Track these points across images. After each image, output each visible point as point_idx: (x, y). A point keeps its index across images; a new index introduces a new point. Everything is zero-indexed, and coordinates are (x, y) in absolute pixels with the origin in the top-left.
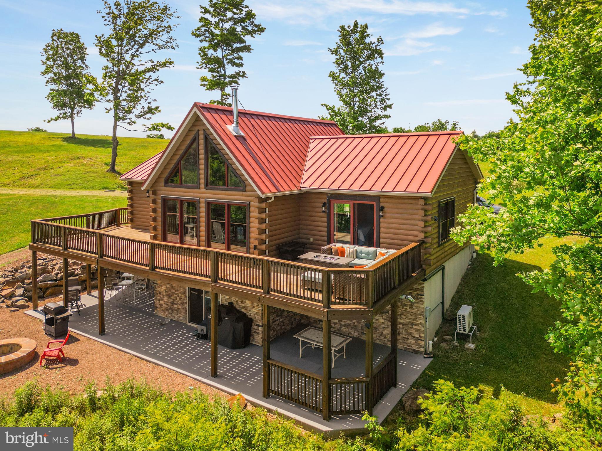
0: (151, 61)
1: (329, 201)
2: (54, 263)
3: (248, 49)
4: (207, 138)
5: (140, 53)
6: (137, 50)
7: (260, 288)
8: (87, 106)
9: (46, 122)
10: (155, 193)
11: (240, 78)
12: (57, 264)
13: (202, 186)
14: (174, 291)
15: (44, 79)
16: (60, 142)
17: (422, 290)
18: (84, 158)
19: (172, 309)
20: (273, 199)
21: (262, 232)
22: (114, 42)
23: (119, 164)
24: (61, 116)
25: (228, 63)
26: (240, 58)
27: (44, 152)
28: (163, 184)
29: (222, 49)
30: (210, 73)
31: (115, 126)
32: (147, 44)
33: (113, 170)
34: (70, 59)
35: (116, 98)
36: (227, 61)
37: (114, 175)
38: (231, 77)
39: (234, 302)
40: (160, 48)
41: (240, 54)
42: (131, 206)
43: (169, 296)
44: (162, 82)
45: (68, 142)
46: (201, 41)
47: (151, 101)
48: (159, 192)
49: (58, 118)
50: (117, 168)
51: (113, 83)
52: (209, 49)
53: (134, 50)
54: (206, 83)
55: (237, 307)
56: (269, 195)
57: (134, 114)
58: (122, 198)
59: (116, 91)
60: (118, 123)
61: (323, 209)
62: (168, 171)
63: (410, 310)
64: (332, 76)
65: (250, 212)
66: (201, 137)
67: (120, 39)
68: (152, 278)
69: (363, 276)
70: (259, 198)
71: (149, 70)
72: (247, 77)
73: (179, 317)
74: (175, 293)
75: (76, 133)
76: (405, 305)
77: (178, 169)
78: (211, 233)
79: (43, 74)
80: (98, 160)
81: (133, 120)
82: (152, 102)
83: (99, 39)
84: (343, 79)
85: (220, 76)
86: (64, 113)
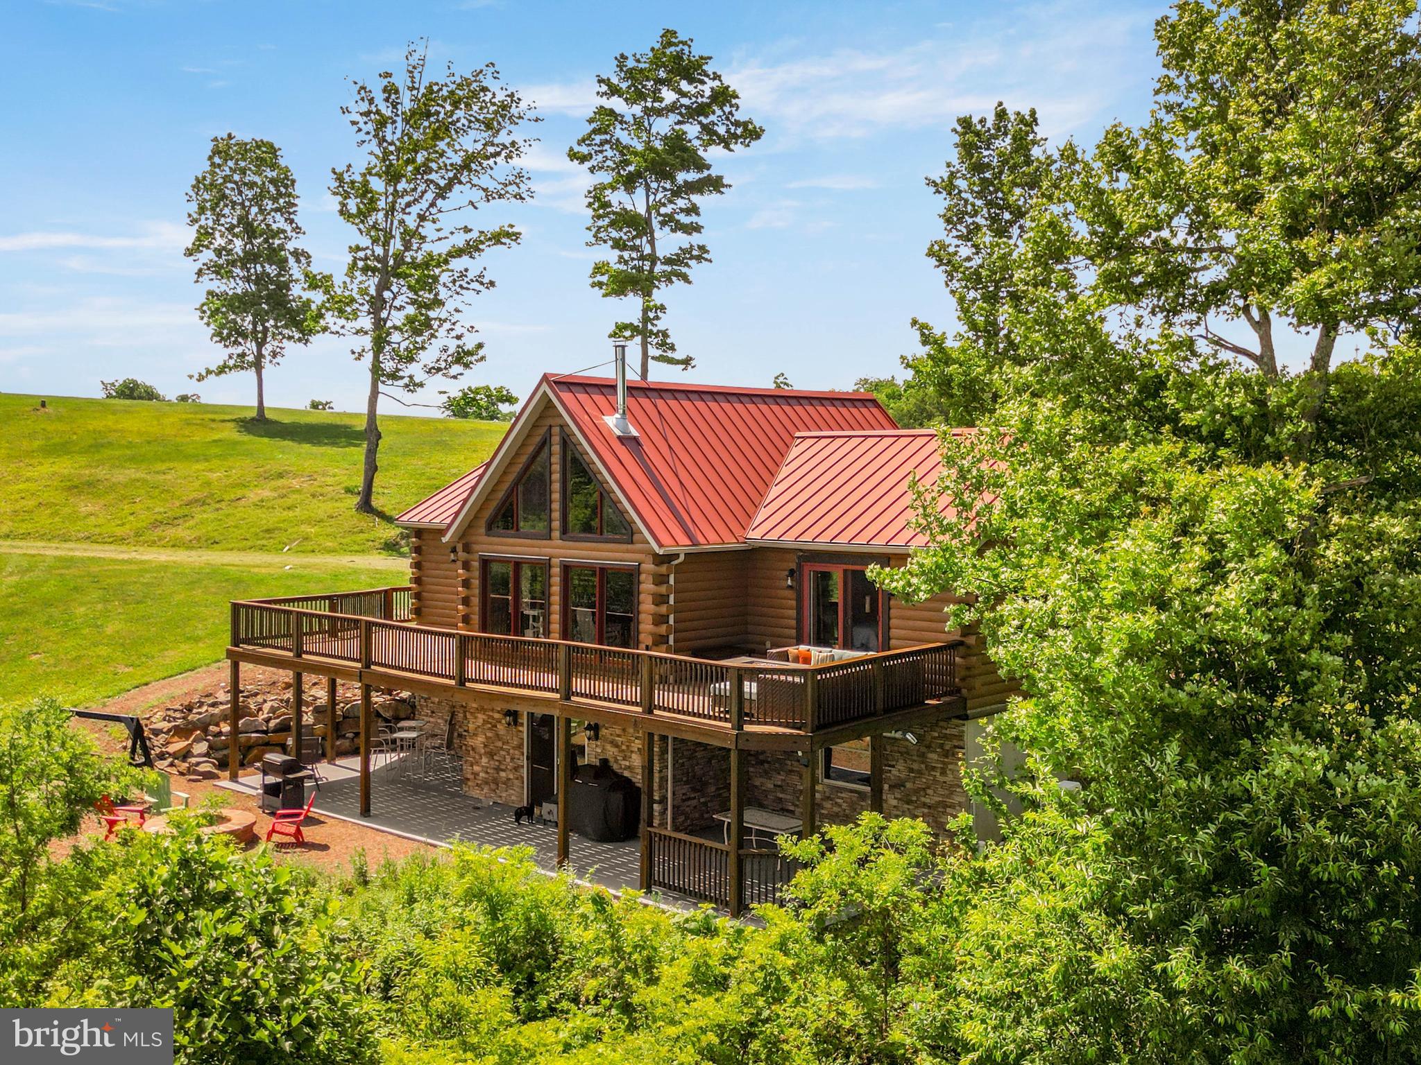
0: (467, 230)
1: (799, 566)
2: (260, 699)
3: (716, 184)
4: (567, 442)
5: (440, 211)
6: (433, 205)
7: (636, 704)
8: (297, 335)
9: (194, 379)
10: (467, 549)
11: (692, 263)
12: (265, 701)
13: (556, 534)
14: (499, 744)
15: (192, 265)
16: (230, 433)
17: (960, 737)
18: (295, 476)
19: (496, 781)
20: (682, 558)
21: (660, 620)
22: (377, 184)
23: (381, 490)
24: (231, 363)
25: (663, 224)
26: (693, 210)
27: (196, 458)
28: (483, 530)
29: (648, 188)
30: (617, 252)
31: (375, 394)
32: (457, 188)
33: (366, 506)
34: (254, 210)
35: (379, 324)
36: (660, 218)
37: (370, 517)
38: (668, 261)
39: (612, 760)
40: (489, 196)
41: (696, 198)
42: (417, 580)
43: (491, 755)
44: (492, 284)
45: (249, 431)
46: (592, 170)
47: (464, 331)
48: (476, 547)
49: (222, 370)
50: (376, 502)
51: (372, 283)
52: (614, 189)
53: (424, 204)
54: (604, 279)
55: (615, 767)
56: (674, 550)
57: (421, 365)
58: (391, 572)
59: (377, 304)
60: (381, 387)
61: (789, 582)
62: (493, 505)
63: (942, 779)
64: (938, 253)
65: (639, 583)
66: (556, 439)
67: (393, 176)
68: (459, 698)
69: (797, 680)
70: (656, 555)
71: (458, 253)
72: (710, 261)
73: (510, 795)
74: (502, 748)
75: (266, 404)
76: (934, 768)
77: (511, 504)
78: (570, 622)
79: (189, 253)
80: (329, 480)
81: (417, 380)
82: (466, 334)
83: (340, 178)
84: (967, 264)
85: (642, 258)
86: (239, 355)
